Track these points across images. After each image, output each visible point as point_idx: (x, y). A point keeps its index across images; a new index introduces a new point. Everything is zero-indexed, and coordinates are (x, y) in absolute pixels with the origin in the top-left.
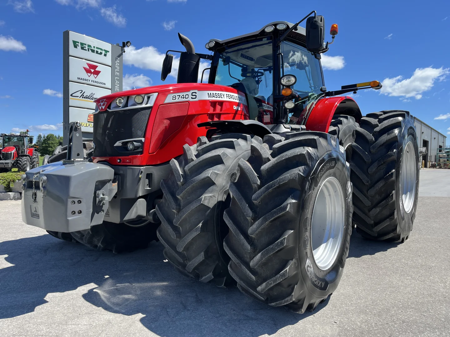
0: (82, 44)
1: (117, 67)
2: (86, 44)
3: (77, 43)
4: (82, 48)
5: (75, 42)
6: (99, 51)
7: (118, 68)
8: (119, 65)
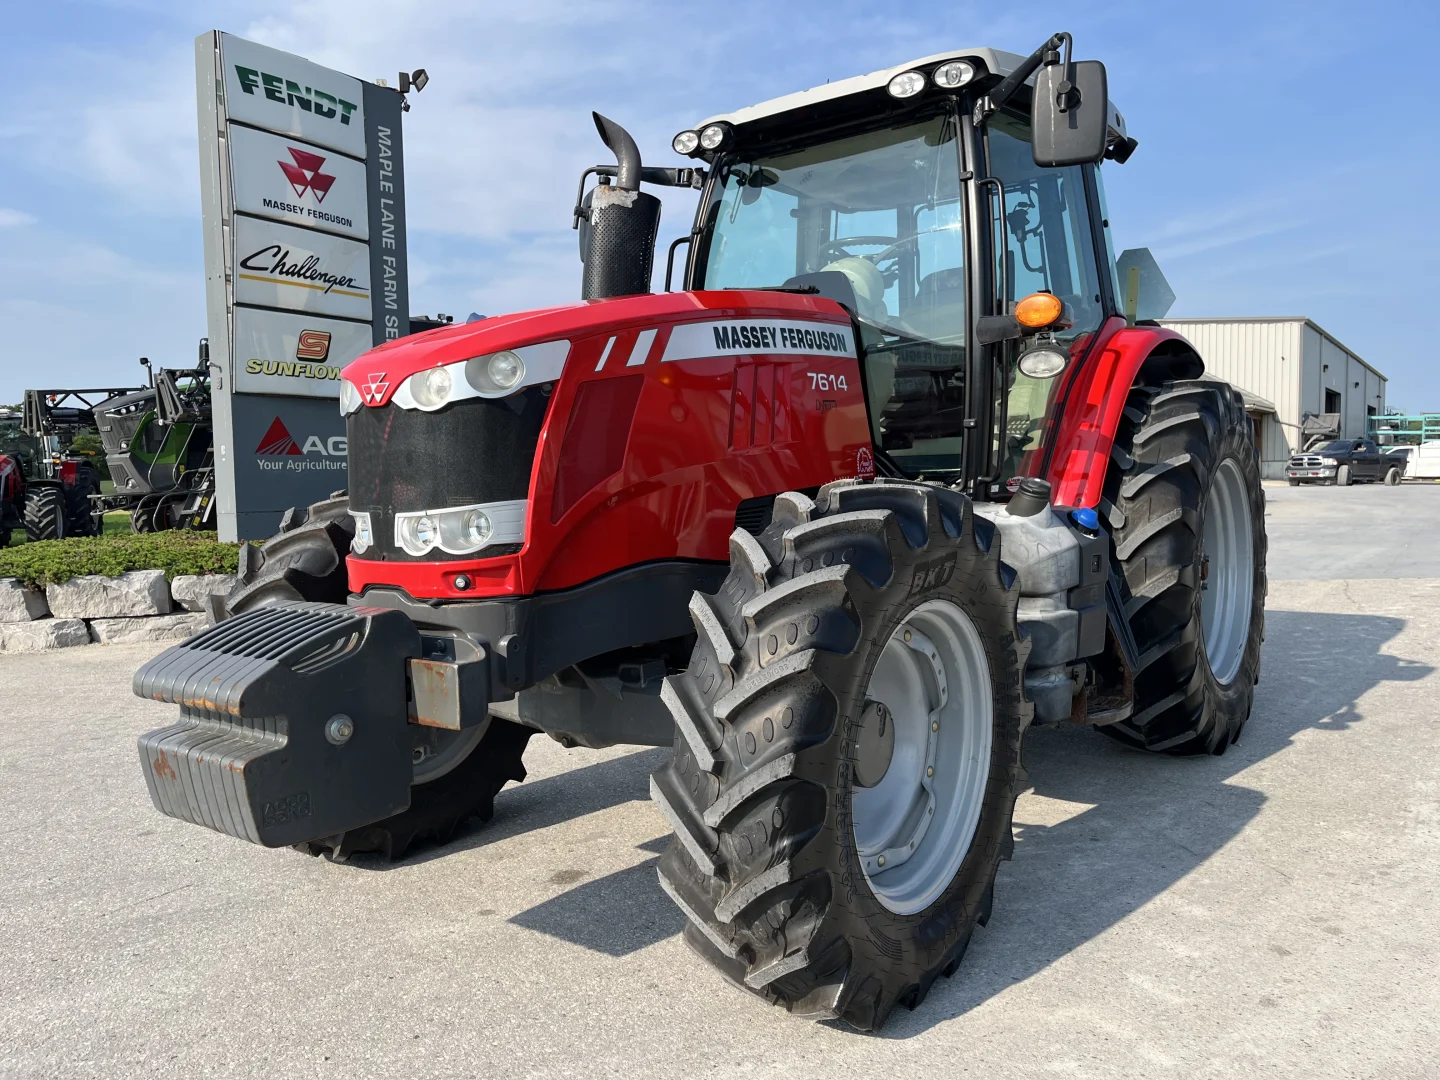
0: (268, 79)
1: (386, 162)
2: (280, 80)
3: (251, 77)
4: (271, 94)
5: (243, 73)
6: (326, 105)
7: (388, 166)
8: (390, 154)
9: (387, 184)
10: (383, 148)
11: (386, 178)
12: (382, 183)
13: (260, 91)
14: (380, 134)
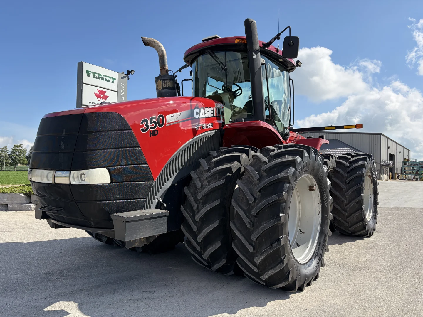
0: (94, 73)
2: (97, 73)
3: (90, 73)
4: (94, 77)
5: (88, 72)
6: (108, 79)
7: (123, 93)
8: (124, 90)
9: (122, 97)
10: (122, 89)
11: (122, 96)
12: (121, 97)
13: (91, 76)
14: (122, 85)
